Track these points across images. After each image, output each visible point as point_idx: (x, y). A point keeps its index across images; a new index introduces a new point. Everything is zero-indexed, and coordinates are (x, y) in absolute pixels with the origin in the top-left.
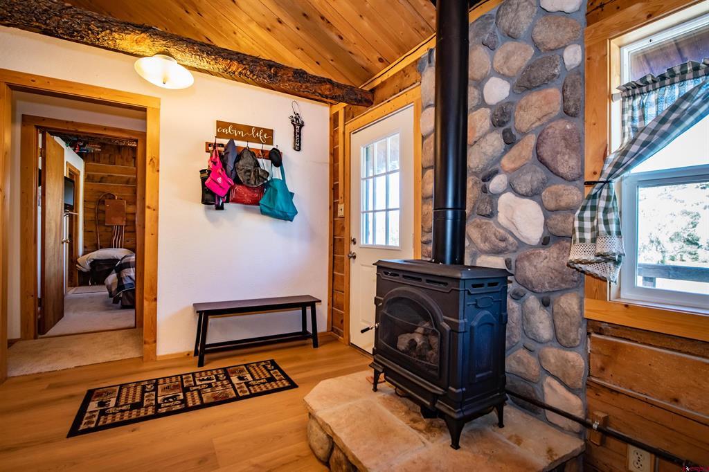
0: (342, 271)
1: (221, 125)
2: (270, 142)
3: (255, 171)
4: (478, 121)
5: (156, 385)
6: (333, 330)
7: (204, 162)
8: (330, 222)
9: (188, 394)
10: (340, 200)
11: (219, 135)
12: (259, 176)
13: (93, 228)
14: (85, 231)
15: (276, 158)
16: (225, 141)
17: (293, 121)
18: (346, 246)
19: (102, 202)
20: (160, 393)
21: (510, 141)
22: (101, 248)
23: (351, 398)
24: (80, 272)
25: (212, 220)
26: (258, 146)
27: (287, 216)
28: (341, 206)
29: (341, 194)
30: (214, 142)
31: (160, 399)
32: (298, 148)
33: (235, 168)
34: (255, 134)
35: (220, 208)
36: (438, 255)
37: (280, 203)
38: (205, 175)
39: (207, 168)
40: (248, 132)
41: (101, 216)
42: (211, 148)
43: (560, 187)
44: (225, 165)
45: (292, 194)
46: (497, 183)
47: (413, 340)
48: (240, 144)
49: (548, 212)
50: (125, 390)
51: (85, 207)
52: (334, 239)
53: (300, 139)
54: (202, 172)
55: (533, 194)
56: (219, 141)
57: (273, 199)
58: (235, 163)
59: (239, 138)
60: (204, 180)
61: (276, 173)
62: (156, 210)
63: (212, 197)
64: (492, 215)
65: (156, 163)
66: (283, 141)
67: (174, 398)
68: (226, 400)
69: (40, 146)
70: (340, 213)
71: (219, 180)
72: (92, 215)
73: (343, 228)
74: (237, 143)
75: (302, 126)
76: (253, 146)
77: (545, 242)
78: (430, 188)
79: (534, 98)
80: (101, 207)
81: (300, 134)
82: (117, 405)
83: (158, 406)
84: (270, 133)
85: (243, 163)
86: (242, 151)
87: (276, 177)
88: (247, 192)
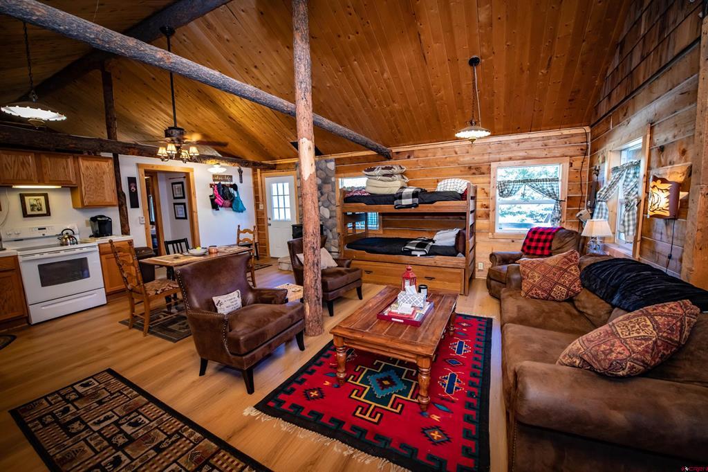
0: (264, 231)
1: (214, 176)
2: (231, 181)
7: (211, 192)
8: (255, 211)
10: (260, 203)
11: (214, 180)
15: (235, 187)
16: (217, 183)
17: (238, 173)
18: (265, 221)
25: (215, 215)
27: (242, 210)
28: (261, 205)
29: (260, 200)
32: (241, 182)
34: (227, 178)
35: (218, 209)
39: (212, 194)
40: (223, 177)
43: (332, 206)
44: (219, 192)
45: (242, 202)
48: (222, 183)
49: (330, 211)
52: (258, 218)
53: (242, 178)
54: (211, 196)
55: (327, 207)
56: (213, 183)
57: (237, 205)
58: (222, 191)
59: (221, 180)
60: (211, 199)
62: (196, 212)
63: (215, 206)
65: (195, 194)
66: (236, 180)
70: (261, 208)
73: (263, 214)
75: (242, 172)
76: (227, 183)
77: (330, 218)
79: (326, 186)
81: (242, 176)
84: (231, 177)
85: (225, 191)
86: (223, 186)
87: (236, 196)
88: (227, 202)
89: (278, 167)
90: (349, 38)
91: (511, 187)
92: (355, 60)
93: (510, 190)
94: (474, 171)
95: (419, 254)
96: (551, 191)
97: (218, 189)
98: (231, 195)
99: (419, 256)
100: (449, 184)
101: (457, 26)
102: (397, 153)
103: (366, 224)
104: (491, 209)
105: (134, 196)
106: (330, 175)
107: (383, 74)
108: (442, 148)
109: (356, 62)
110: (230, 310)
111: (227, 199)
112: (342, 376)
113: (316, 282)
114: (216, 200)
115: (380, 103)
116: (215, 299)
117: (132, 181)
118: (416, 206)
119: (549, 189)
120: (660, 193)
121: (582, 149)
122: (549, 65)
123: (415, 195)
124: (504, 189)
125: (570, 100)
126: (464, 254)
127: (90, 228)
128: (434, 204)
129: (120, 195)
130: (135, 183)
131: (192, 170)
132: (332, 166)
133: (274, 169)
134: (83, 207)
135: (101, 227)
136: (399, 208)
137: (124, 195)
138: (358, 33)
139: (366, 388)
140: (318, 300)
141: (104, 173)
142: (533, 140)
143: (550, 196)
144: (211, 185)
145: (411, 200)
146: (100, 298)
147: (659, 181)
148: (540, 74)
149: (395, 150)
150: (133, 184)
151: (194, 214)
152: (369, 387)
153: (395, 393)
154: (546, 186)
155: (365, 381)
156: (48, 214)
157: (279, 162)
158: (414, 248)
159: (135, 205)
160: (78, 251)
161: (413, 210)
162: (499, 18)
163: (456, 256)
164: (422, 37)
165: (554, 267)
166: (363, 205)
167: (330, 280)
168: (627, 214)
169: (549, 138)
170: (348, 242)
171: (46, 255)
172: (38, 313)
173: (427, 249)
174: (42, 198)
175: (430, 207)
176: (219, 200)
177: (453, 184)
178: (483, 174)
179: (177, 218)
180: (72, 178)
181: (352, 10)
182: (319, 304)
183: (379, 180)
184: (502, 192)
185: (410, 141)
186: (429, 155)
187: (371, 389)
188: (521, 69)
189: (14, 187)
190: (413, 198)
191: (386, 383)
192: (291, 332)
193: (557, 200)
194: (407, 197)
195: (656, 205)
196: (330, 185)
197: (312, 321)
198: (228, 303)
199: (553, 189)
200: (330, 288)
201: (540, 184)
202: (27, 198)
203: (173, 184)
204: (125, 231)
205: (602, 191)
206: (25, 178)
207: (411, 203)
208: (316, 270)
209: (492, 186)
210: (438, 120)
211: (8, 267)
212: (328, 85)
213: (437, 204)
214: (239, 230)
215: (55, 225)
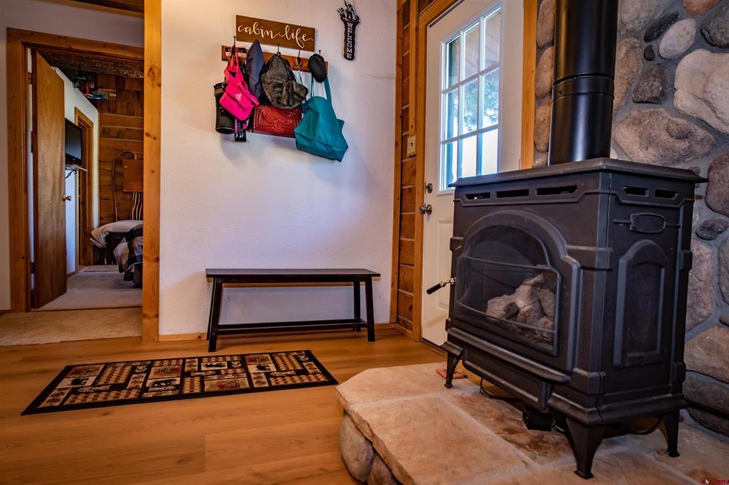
0: (412, 235)
1: (242, 21)
2: (310, 46)
3: (288, 86)
5: (149, 367)
6: (398, 321)
7: (219, 73)
8: (396, 165)
9: (188, 380)
10: (411, 131)
11: (240, 36)
12: (294, 93)
13: (109, 195)
14: (101, 198)
15: (318, 69)
16: (248, 45)
17: (343, 16)
18: (418, 197)
19: (118, 162)
20: (152, 375)
22: (119, 219)
23: (408, 392)
24: (95, 247)
25: (231, 156)
26: (293, 53)
27: (333, 152)
28: (411, 140)
29: (411, 122)
30: (231, 45)
31: (149, 382)
32: (350, 54)
33: (261, 82)
34: (289, 34)
35: (241, 138)
37: (323, 132)
38: (220, 91)
39: (223, 81)
40: (280, 32)
41: (118, 180)
42: (228, 54)
44: (247, 78)
45: (341, 123)
47: (512, 305)
48: (268, 48)
50: (109, 370)
51: (100, 169)
52: (402, 190)
53: (353, 43)
54: (217, 86)
56: (240, 44)
57: (313, 126)
58: (261, 74)
59: (268, 41)
60: (218, 97)
61: (318, 90)
65: (156, 74)
66: (329, 45)
67: (168, 382)
68: (236, 391)
69: (30, 69)
70: (411, 150)
71: (239, 96)
72: (108, 179)
73: (414, 173)
74: (265, 48)
75: (356, 22)
76: (286, 52)
80: (119, 169)
81: (353, 35)
82: (94, 384)
83: (145, 389)
84: (310, 33)
85: (271, 77)
87: (318, 96)
88: (276, 117)
97: (247, 66)
98: (296, 95)
144: (224, 51)
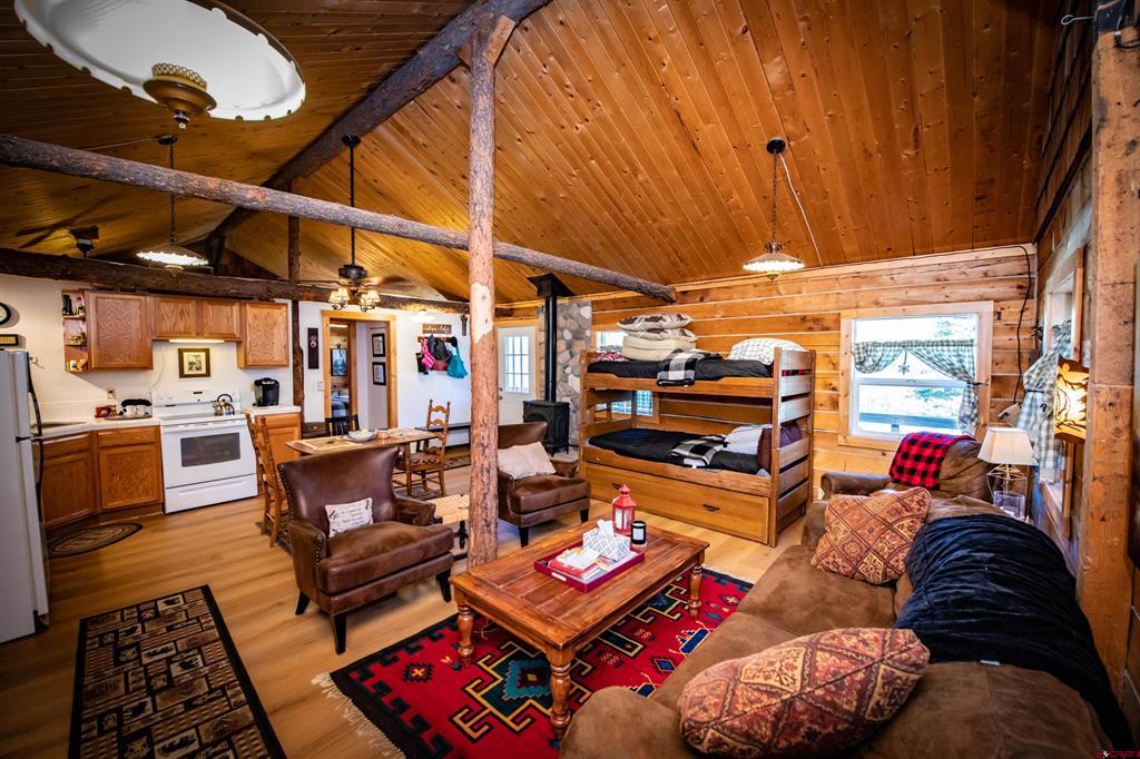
1: (425, 326)
2: (450, 332)
3: (444, 351)
4: (561, 345)
7: (418, 348)
11: (424, 332)
15: (454, 341)
16: (428, 335)
17: (461, 318)
21: (572, 355)
25: (422, 380)
26: (445, 336)
27: (460, 375)
32: (464, 334)
33: (435, 351)
34: (443, 329)
35: (427, 373)
36: (547, 398)
37: (458, 368)
38: (419, 356)
39: (420, 352)
40: (438, 327)
44: (429, 349)
45: (463, 363)
46: (568, 370)
48: (436, 335)
54: (418, 354)
55: (578, 376)
56: (422, 335)
57: (455, 367)
58: (435, 347)
59: (434, 332)
60: (418, 358)
62: (396, 376)
63: (422, 369)
64: (567, 382)
65: (395, 350)
66: (456, 332)
75: (466, 320)
76: (443, 336)
78: (543, 368)
79: (578, 342)
81: (465, 325)
84: (450, 326)
85: (438, 347)
86: (437, 340)
87: (455, 353)
88: (441, 363)
89: (515, 313)
90: (577, 128)
91: (879, 354)
92: (592, 158)
93: (877, 359)
94: (811, 324)
95: (695, 464)
96: (957, 365)
97: (429, 345)
98: (447, 354)
99: (694, 467)
100: (749, 348)
101: (734, 94)
102: (684, 293)
103: (634, 406)
104: (842, 393)
105: (313, 352)
106: (583, 326)
107: (636, 176)
108: (755, 285)
109: (593, 162)
110: (349, 526)
111: (440, 359)
112: (466, 652)
113: (485, 498)
114: (424, 360)
115: (641, 218)
116: (329, 509)
117: (313, 332)
118: (691, 383)
119: (954, 360)
120: (1068, 389)
121: (1020, 287)
122: (916, 141)
123: (690, 365)
124: (867, 359)
125: (978, 199)
126: (769, 471)
127: (253, 394)
128: (719, 382)
129: (297, 351)
130: (317, 335)
131: (394, 318)
132: (587, 312)
133: (510, 316)
134: (247, 366)
135: (267, 393)
136: (664, 385)
137: (302, 352)
138: (587, 120)
139: (496, 679)
140: (488, 525)
141: (275, 324)
142: (919, 270)
143: (955, 374)
144: (420, 339)
145: (683, 372)
146: (249, 487)
147: (1066, 366)
148: (904, 156)
149: (680, 289)
150: (313, 338)
151: (393, 379)
152: (501, 679)
153: (533, 698)
154: (948, 354)
155: (501, 669)
156: (208, 374)
157: (517, 305)
158: (687, 453)
159: (314, 364)
160: (229, 424)
161: (686, 389)
162: (803, 76)
163: (755, 473)
164: (683, 117)
165: (874, 516)
166: (613, 376)
167: (524, 496)
168: (1045, 424)
169: (951, 266)
170: (594, 434)
171: (191, 427)
172: (174, 501)
173: (708, 458)
174: (203, 354)
175: (712, 385)
176: (429, 360)
177: (756, 348)
178: (828, 329)
179: (375, 383)
180: (236, 331)
181: (574, 92)
182: (490, 532)
183: (642, 337)
184: (861, 363)
185: (701, 273)
186: (735, 296)
187: (503, 682)
188: (866, 151)
189: (171, 341)
190: (686, 369)
191: (532, 677)
192: (423, 570)
193: (969, 382)
194: (678, 368)
195: (1063, 413)
196: (583, 342)
197: (476, 557)
198: (347, 516)
199: (961, 361)
200: (523, 508)
201: (934, 351)
202: (185, 354)
203: (374, 336)
204: (298, 401)
205: (1033, 372)
206: (182, 330)
207: (682, 378)
208: (485, 480)
209: (843, 353)
210: (741, 241)
211: (148, 439)
212: (562, 195)
213: (724, 381)
214: (431, 406)
215: (212, 388)
